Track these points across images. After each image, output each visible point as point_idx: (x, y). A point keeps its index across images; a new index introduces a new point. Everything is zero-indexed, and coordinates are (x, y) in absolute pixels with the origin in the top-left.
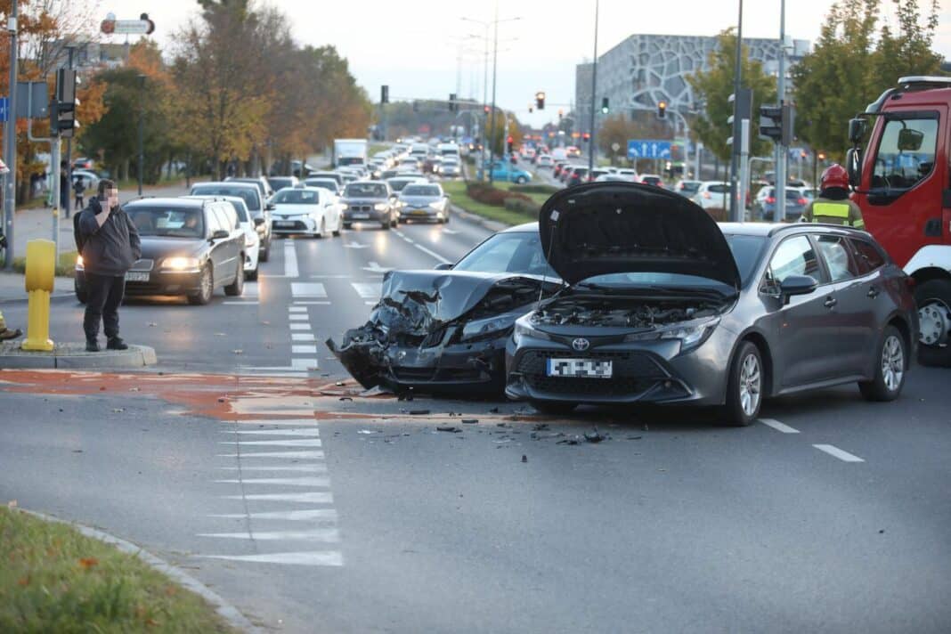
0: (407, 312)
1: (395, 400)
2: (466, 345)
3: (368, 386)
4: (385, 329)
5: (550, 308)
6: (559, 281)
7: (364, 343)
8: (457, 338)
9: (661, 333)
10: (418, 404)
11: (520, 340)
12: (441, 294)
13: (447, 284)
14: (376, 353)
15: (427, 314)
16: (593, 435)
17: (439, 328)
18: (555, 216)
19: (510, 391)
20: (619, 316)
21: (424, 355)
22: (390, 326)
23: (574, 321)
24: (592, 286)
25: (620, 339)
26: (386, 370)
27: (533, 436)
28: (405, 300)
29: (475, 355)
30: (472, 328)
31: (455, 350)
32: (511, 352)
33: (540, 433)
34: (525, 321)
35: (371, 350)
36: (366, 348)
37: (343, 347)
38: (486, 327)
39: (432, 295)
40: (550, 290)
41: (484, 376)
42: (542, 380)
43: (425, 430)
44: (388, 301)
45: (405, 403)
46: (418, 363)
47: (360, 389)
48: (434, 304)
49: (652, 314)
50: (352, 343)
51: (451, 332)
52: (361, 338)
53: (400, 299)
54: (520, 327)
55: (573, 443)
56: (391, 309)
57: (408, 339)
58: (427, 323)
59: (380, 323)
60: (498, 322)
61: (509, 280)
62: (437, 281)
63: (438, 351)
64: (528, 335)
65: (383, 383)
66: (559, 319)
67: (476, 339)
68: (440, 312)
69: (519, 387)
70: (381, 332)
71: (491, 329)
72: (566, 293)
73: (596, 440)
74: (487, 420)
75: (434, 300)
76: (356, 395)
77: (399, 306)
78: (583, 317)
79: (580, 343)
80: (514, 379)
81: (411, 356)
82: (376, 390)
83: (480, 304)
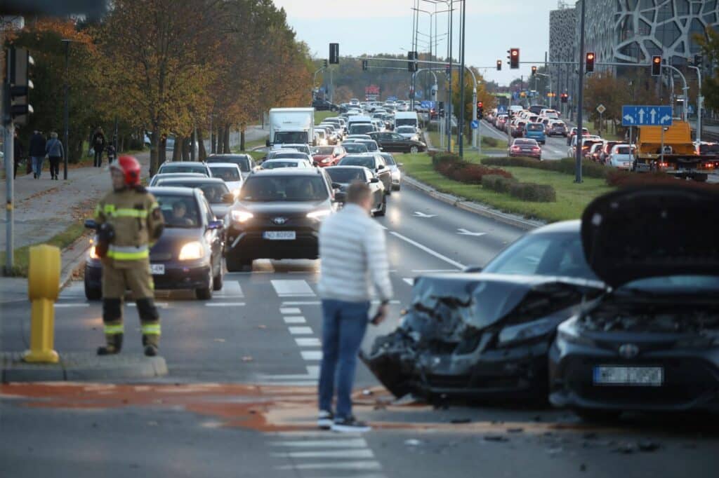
0: (439, 318)
1: (429, 408)
2: (503, 352)
3: (399, 394)
4: (416, 336)
5: (593, 313)
6: (600, 285)
7: (394, 350)
8: (493, 345)
9: (713, 339)
10: (454, 412)
11: (563, 347)
12: (474, 299)
13: (480, 289)
14: (408, 361)
15: (460, 320)
16: (648, 443)
17: (473, 335)
18: (597, 220)
19: (554, 398)
20: (665, 321)
21: (457, 362)
22: (422, 332)
23: (618, 326)
24: (636, 292)
25: (669, 345)
26: (418, 378)
27: (585, 445)
28: (437, 305)
29: (512, 361)
30: (508, 335)
31: (492, 357)
32: (555, 359)
33: (591, 442)
34: (568, 327)
35: (403, 357)
36: (397, 355)
37: (373, 354)
38: (522, 333)
39: (465, 299)
40: (592, 293)
41: (523, 384)
42: (589, 388)
43: (471, 439)
44: (419, 307)
45: (440, 412)
46: (453, 369)
47: (391, 398)
48: (467, 310)
49: (701, 319)
50: (382, 351)
51: (486, 338)
52: (391, 344)
53: (431, 304)
54: (564, 335)
55: (628, 452)
56: (422, 314)
57: (441, 347)
58: (461, 328)
59: (410, 330)
60: (536, 327)
61: (547, 285)
62: (470, 286)
63: (473, 357)
64: (571, 341)
65: (415, 392)
66: (602, 325)
67: (512, 345)
68: (474, 317)
69: (565, 394)
70: (411, 340)
71: (528, 335)
72: (608, 298)
73: (651, 449)
74: (531, 429)
75: (468, 305)
76: (389, 403)
77: (431, 312)
78: (628, 322)
79: (627, 349)
80: (559, 387)
81: (445, 363)
82: (408, 399)
83: (517, 308)
